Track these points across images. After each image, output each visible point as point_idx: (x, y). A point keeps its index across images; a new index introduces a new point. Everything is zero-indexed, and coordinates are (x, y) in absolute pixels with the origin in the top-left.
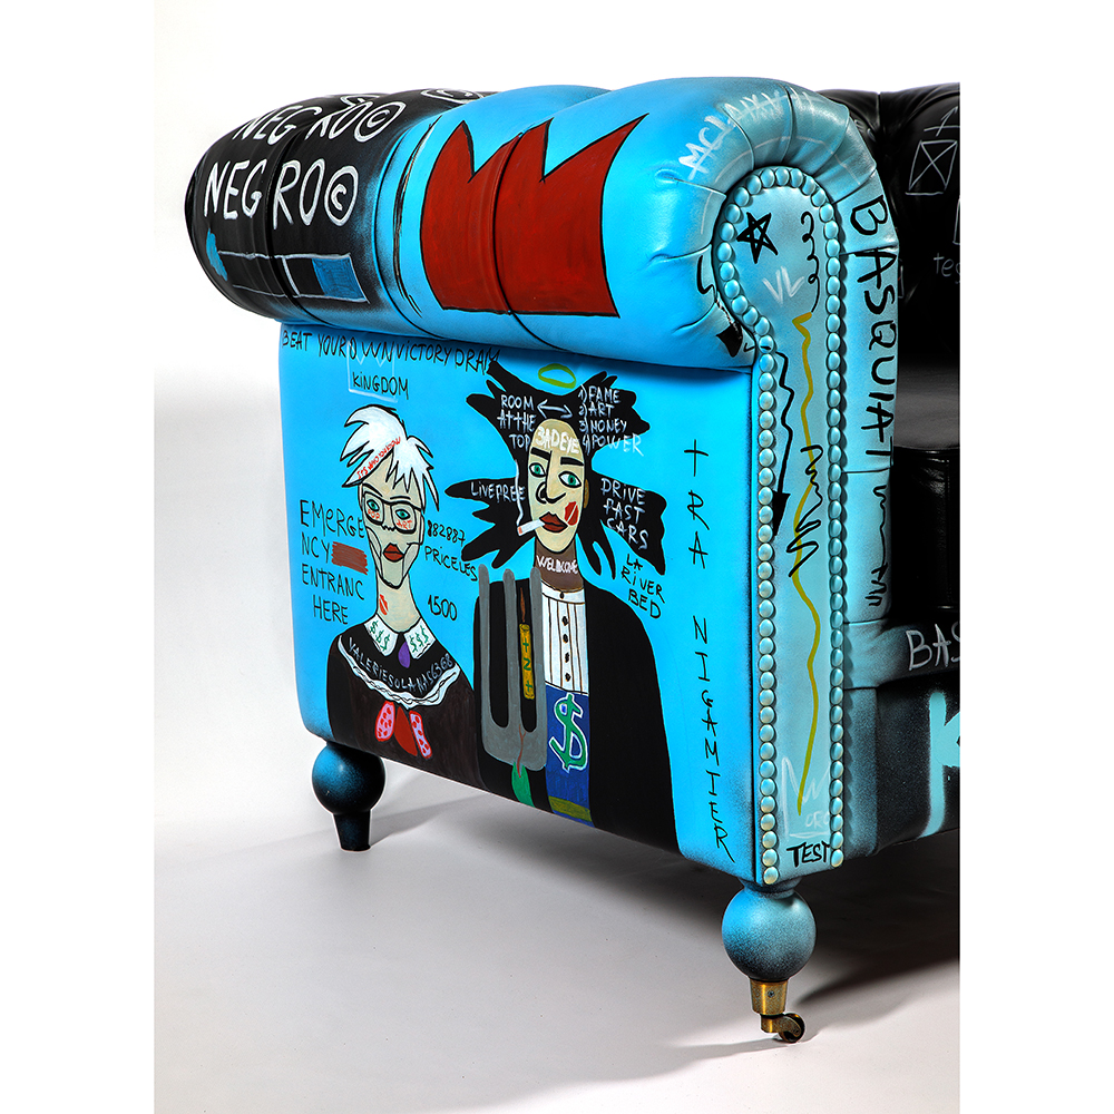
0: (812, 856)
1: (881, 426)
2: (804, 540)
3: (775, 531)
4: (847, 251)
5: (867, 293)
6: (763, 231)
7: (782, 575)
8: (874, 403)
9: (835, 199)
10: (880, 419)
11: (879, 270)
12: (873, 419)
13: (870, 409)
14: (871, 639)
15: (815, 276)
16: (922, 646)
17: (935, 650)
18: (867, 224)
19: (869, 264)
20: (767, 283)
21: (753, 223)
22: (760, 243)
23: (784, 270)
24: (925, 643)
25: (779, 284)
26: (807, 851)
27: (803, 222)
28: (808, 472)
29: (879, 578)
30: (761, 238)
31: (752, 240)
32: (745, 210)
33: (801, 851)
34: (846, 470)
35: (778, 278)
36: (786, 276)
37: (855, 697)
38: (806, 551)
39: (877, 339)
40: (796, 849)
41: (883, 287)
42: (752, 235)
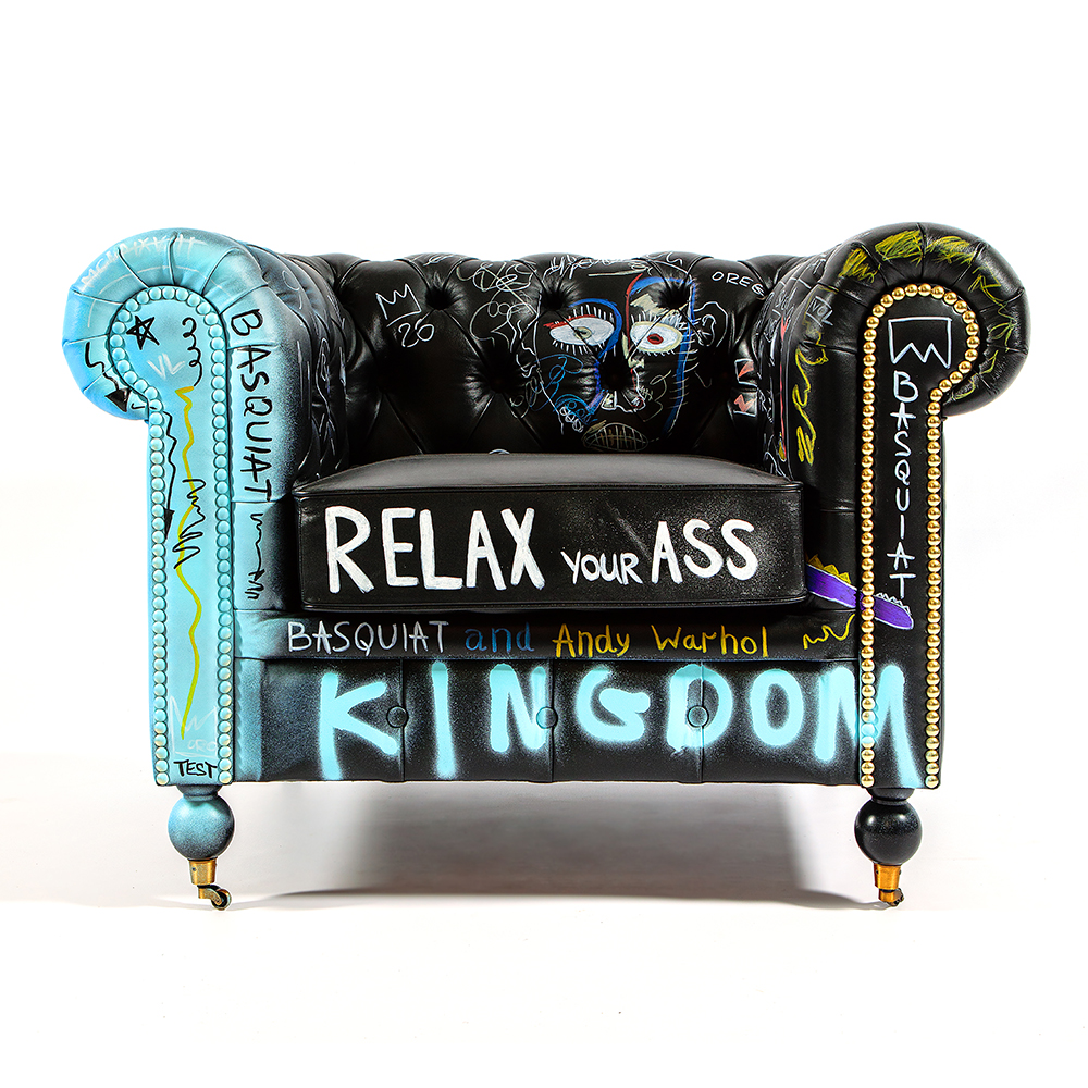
0: (195, 771)
1: (255, 470)
2: (185, 544)
3: (166, 537)
4: (232, 346)
5: (242, 376)
6: (147, 329)
7: (169, 568)
8: (249, 453)
9: (220, 310)
10: (254, 466)
11: (251, 362)
12: (249, 465)
13: (245, 458)
14: (254, 623)
15: (197, 361)
16: (301, 635)
17: (315, 640)
18: (242, 328)
19: (245, 356)
20: (151, 364)
21: (139, 323)
22: (145, 336)
23: (165, 357)
24: (305, 633)
25: (161, 365)
26: (191, 767)
27: (184, 324)
28: (189, 497)
29: (255, 579)
30: (145, 333)
31: (138, 334)
32: (134, 314)
33: (185, 765)
34: (233, 500)
35: (161, 361)
36: (168, 360)
37: (244, 664)
38: (188, 552)
39: (251, 409)
40: (181, 763)
41: (254, 373)
42: (138, 331)
